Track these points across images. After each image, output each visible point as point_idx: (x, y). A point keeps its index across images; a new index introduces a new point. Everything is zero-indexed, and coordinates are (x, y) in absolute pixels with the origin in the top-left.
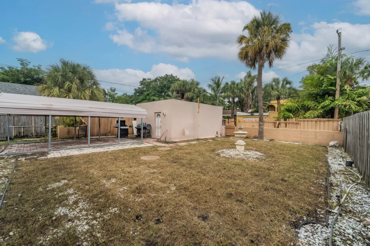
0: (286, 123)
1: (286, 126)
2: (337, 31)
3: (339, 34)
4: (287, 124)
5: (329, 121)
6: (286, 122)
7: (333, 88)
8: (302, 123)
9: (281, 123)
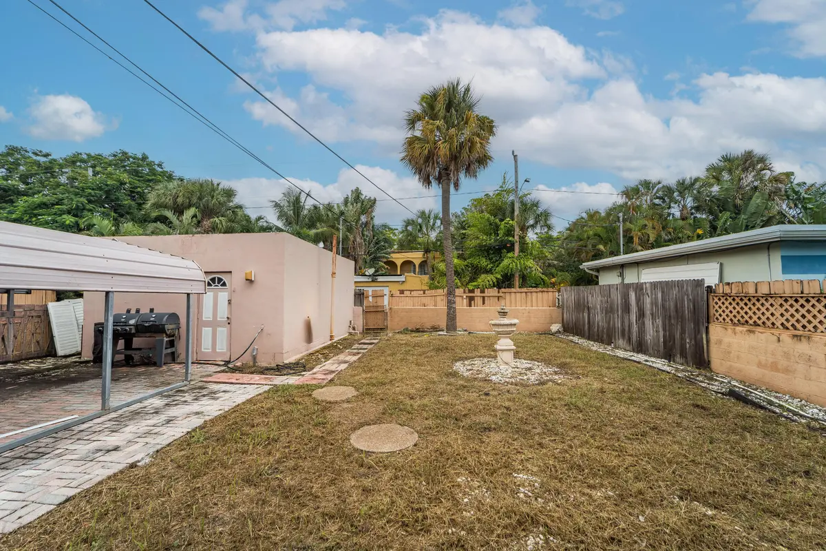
0: (484, 297)
1: (484, 303)
2: (513, 152)
3: (515, 157)
4: (486, 298)
5: (542, 292)
6: (482, 295)
7: (510, 239)
8: (508, 295)
9: (476, 298)
